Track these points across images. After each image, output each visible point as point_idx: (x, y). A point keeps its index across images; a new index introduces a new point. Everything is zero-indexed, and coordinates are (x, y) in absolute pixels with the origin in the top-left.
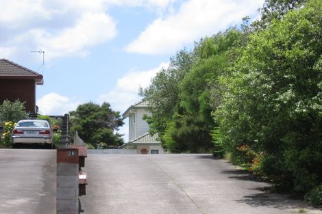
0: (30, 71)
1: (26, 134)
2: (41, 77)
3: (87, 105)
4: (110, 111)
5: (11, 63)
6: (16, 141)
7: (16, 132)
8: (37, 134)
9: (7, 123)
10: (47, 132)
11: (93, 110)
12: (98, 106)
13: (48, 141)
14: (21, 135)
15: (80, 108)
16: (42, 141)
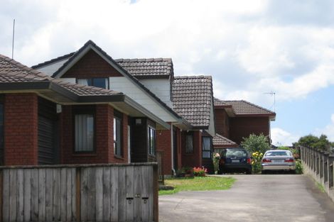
0: (265, 110)
1: (273, 162)
2: (274, 114)
3: (307, 137)
4: (327, 142)
5: (248, 103)
6: (265, 168)
7: (265, 161)
8: (283, 162)
9: (254, 154)
10: (291, 160)
11: (313, 141)
12: (317, 138)
13: (292, 168)
14: (270, 163)
15: (302, 140)
16: (287, 168)
